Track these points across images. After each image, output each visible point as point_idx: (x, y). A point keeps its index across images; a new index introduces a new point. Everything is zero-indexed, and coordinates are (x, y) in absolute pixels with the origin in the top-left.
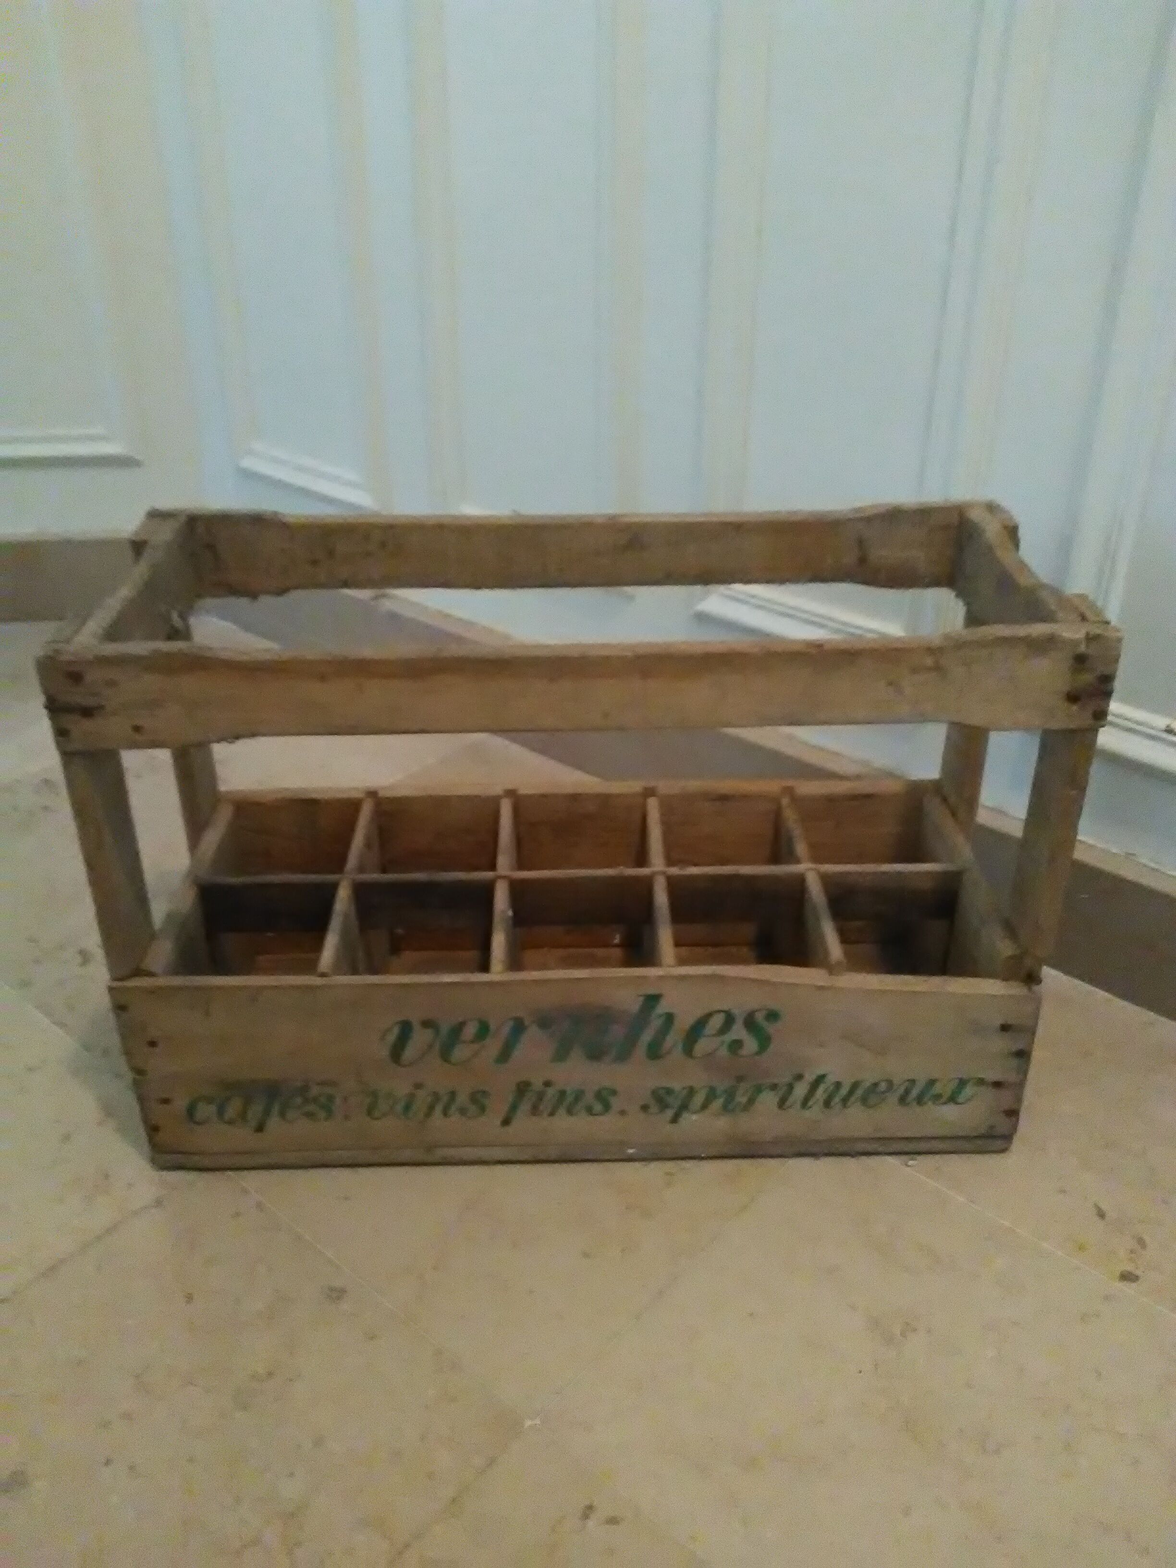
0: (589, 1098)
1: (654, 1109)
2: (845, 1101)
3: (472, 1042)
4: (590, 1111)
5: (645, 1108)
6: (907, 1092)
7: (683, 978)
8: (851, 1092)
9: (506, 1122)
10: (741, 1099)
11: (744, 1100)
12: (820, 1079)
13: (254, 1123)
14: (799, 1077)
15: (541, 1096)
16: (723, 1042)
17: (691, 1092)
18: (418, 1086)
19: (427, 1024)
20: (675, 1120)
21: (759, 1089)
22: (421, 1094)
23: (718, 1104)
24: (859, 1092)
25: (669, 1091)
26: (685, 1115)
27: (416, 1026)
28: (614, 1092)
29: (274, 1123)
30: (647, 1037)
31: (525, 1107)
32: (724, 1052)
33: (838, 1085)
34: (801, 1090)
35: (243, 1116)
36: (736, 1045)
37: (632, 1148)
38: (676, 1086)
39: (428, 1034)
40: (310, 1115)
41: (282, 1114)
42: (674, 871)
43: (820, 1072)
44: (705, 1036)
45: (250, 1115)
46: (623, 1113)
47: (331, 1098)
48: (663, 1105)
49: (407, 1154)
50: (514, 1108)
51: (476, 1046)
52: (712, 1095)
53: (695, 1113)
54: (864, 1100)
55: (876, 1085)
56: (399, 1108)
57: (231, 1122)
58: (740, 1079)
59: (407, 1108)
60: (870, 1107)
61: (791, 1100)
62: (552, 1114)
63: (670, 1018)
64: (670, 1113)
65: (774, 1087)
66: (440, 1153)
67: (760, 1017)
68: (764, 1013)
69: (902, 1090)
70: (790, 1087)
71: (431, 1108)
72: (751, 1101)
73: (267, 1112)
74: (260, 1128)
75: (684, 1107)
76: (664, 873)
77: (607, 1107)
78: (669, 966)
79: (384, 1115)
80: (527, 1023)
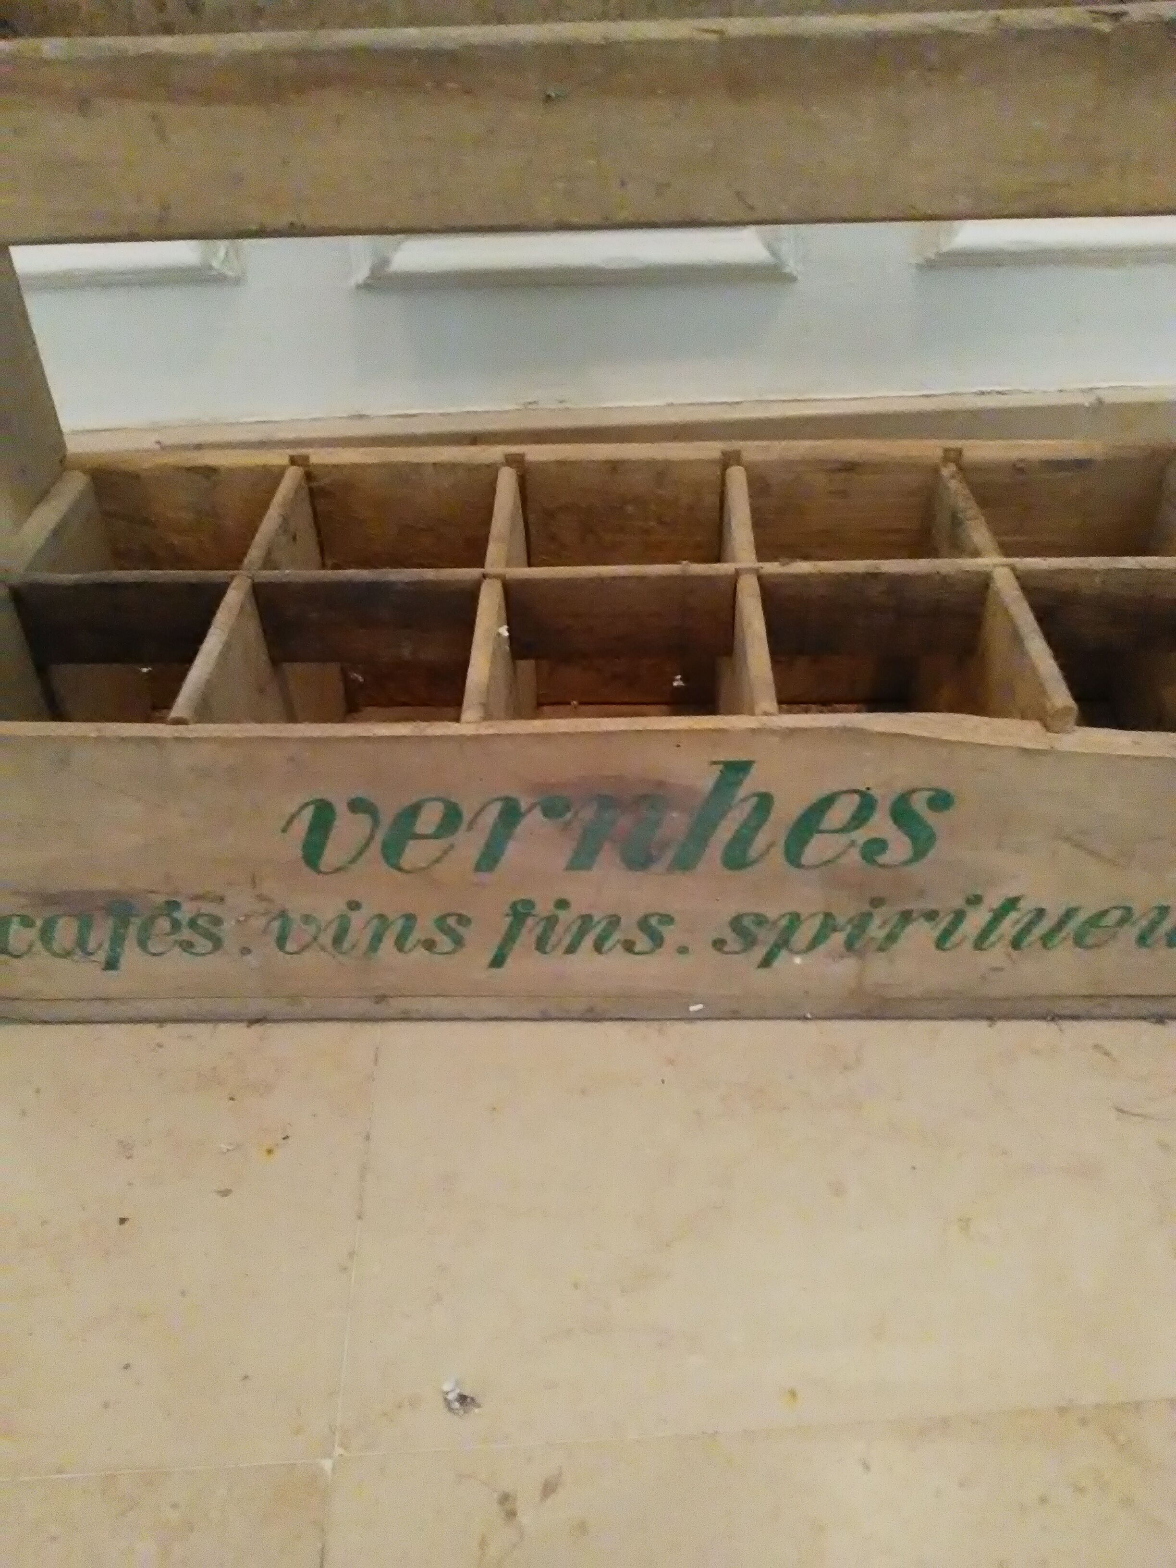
0: (629, 929)
1: (733, 942)
2: (1046, 940)
3: (436, 836)
4: (629, 947)
5: (719, 944)
6: (1154, 925)
7: (791, 733)
8: (1061, 923)
9: (498, 961)
10: (876, 931)
11: (881, 934)
12: (1012, 904)
13: (101, 956)
14: (975, 900)
15: (551, 922)
16: (853, 843)
17: (795, 919)
18: (354, 906)
19: (357, 806)
20: (766, 962)
21: (906, 917)
22: (357, 919)
23: (838, 939)
24: (1073, 925)
25: (760, 920)
26: (784, 953)
27: (341, 808)
28: (668, 919)
29: (131, 955)
30: (724, 832)
31: (527, 937)
32: (855, 855)
33: (1040, 913)
34: (976, 920)
35: (81, 943)
36: (876, 846)
37: (696, 1003)
38: (771, 913)
39: (363, 821)
40: (187, 946)
41: (142, 944)
42: (771, 568)
43: (1013, 894)
44: (821, 832)
45: (92, 945)
46: (683, 950)
47: (217, 921)
48: (749, 941)
49: (346, 1007)
50: (510, 938)
51: (442, 843)
52: (829, 924)
53: (798, 953)
54: (1079, 940)
55: (1103, 913)
56: (326, 939)
57: (67, 954)
58: (877, 902)
59: (338, 940)
60: (1089, 947)
61: (955, 938)
62: (571, 949)
63: (765, 802)
64: (759, 953)
65: (931, 916)
66: (397, 1005)
67: (919, 802)
68: (927, 794)
69: (1144, 923)
70: (959, 916)
71: (377, 939)
72: (892, 938)
73: (117, 940)
74: (111, 964)
75: (783, 943)
76: (756, 571)
77: (657, 940)
78: (766, 714)
79: (304, 948)
80: (523, 805)
